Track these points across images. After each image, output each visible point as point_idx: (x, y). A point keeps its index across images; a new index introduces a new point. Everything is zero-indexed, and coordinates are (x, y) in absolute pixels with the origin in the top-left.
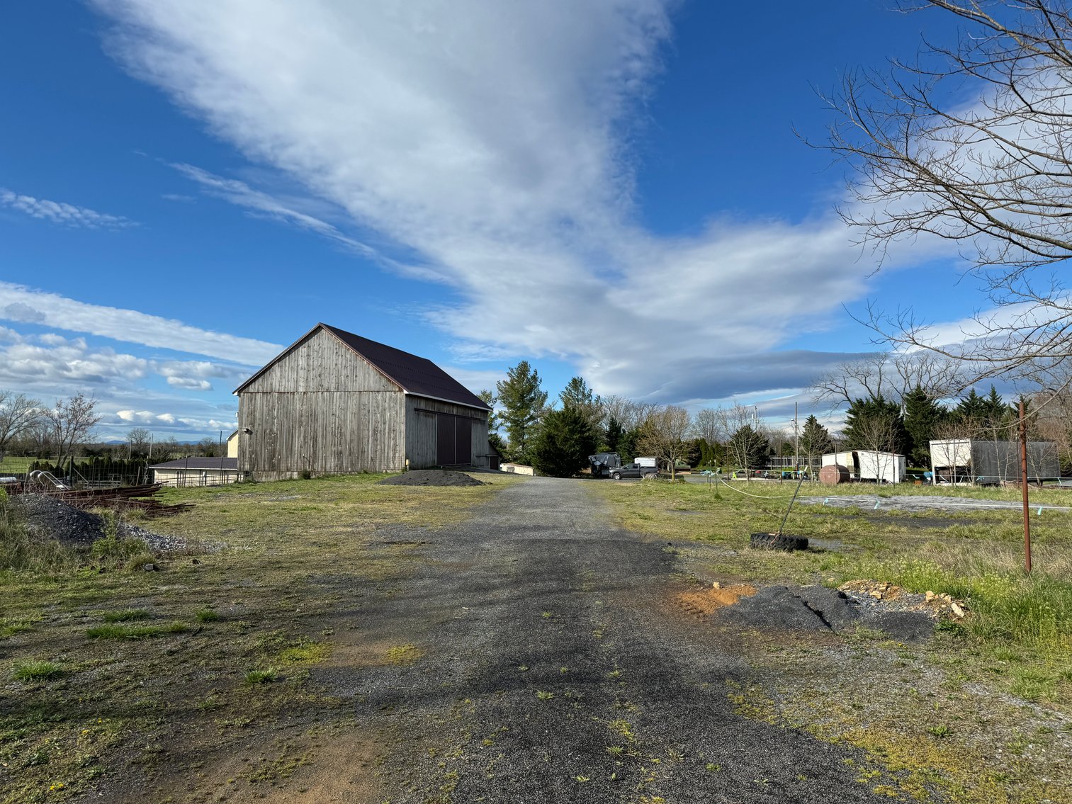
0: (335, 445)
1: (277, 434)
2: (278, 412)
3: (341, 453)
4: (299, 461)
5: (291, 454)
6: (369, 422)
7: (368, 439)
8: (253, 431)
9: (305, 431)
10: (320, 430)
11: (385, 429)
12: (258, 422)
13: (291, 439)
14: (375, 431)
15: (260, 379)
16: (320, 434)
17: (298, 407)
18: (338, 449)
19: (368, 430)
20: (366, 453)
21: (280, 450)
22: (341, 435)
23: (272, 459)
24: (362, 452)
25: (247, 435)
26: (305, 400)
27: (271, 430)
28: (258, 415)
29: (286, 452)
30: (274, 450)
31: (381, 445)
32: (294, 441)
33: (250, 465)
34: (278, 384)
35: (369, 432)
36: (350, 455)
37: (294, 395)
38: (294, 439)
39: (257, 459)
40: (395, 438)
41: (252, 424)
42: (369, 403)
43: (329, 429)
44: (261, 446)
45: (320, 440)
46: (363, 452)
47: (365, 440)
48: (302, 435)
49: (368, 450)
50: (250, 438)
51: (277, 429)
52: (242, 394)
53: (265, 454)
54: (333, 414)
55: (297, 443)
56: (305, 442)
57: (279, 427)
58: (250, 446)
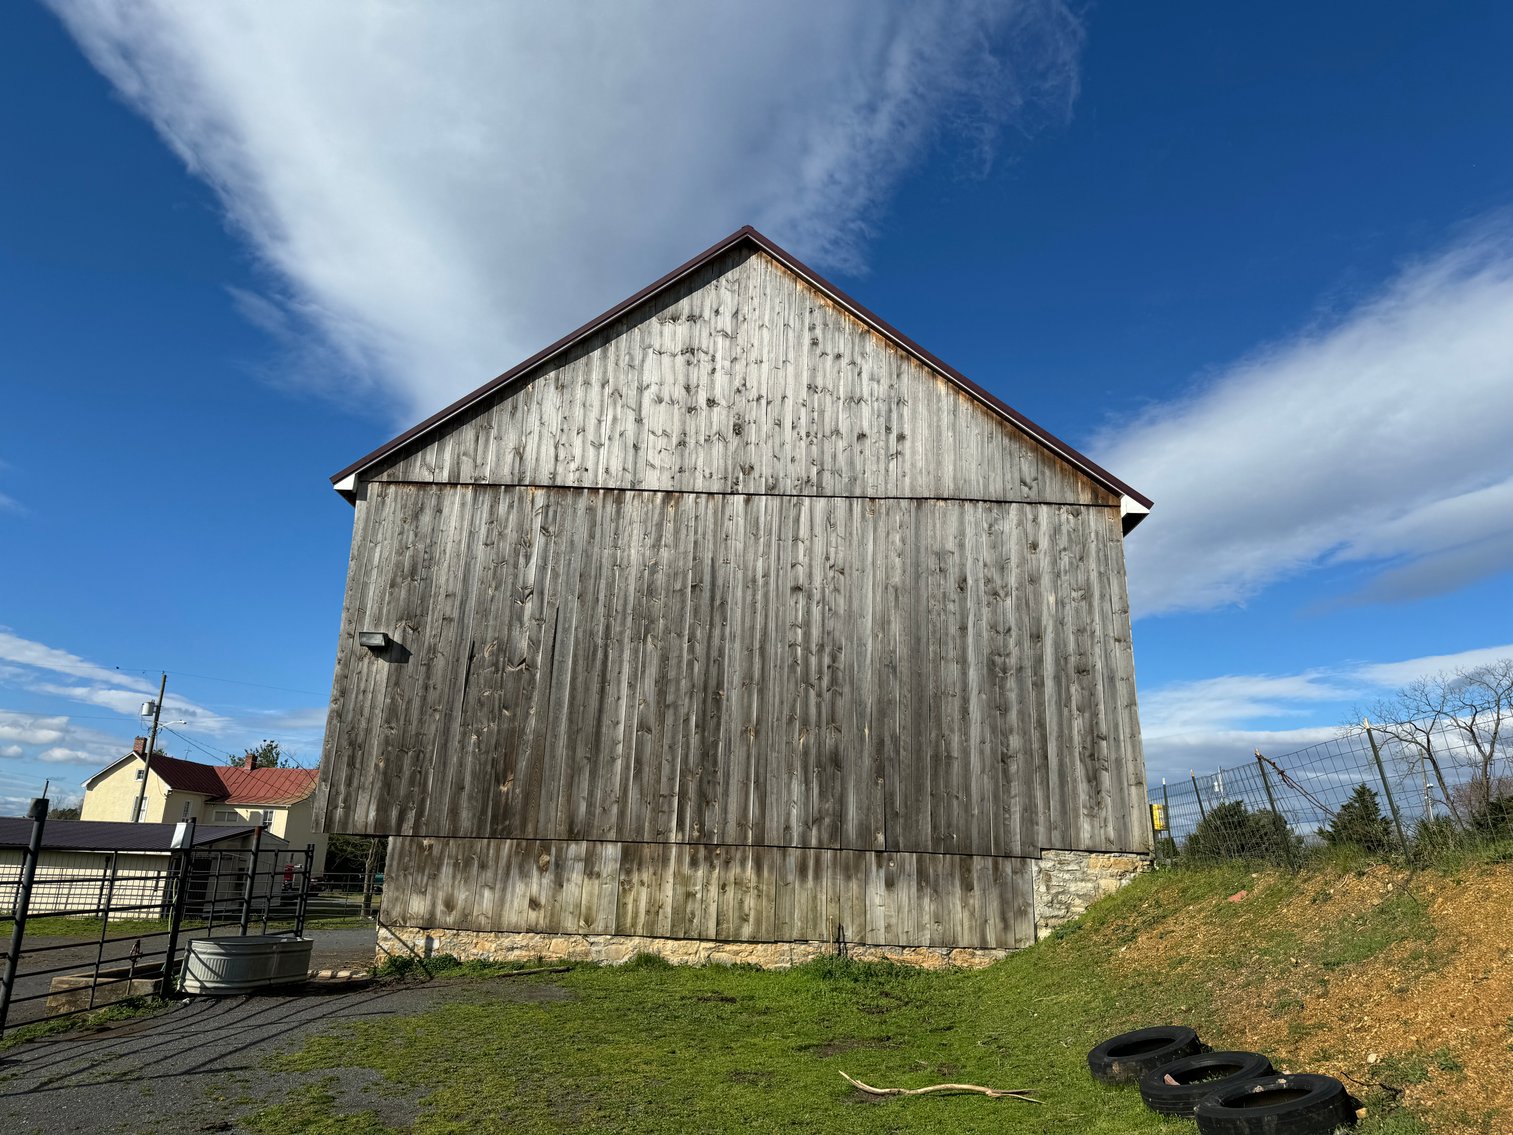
0: (805, 723)
1: (531, 667)
2: (542, 568)
3: (836, 761)
4: (633, 794)
5: (594, 761)
6: (963, 629)
7: (965, 701)
8: (412, 648)
9: (664, 659)
10: (735, 652)
11: (1039, 661)
12: (441, 607)
13: (595, 687)
14: (995, 671)
15: (468, 432)
16: (734, 674)
17: (635, 551)
18: (820, 744)
19: (963, 661)
20: (956, 767)
21: (539, 736)
22: (834, 681)
23: (500, 779)
24: (936, 758)
25: (382, 667)
26: (669, 527)
27: (504, 648)
28: (444, 577)
29: (572, 746)
30: (510, 741)
31: (1025, 733)
32: (610, 700)
33: (383, 809)
34: (547, 451)
35: (964, 674)
36: (880, 771)
37: (619, 501)
38: (611, 690)
39: (418, 778)
40: (1089, 706)
41: (413, 618)
42: (961, 546)
43: (775, 649)
44: (448, 717)
45: (733, 696)
46: (942, 761)
47: (951, 708)
48: (652, 671)
49: (966, 752)
50: (395, 681)
51: (534, 644)
52: (373, 489)
53: (466, 755)
54: (797, 589)
55: (625, 709)
56: (663, 705)
57: (545, 636)
58: (392, 713)
